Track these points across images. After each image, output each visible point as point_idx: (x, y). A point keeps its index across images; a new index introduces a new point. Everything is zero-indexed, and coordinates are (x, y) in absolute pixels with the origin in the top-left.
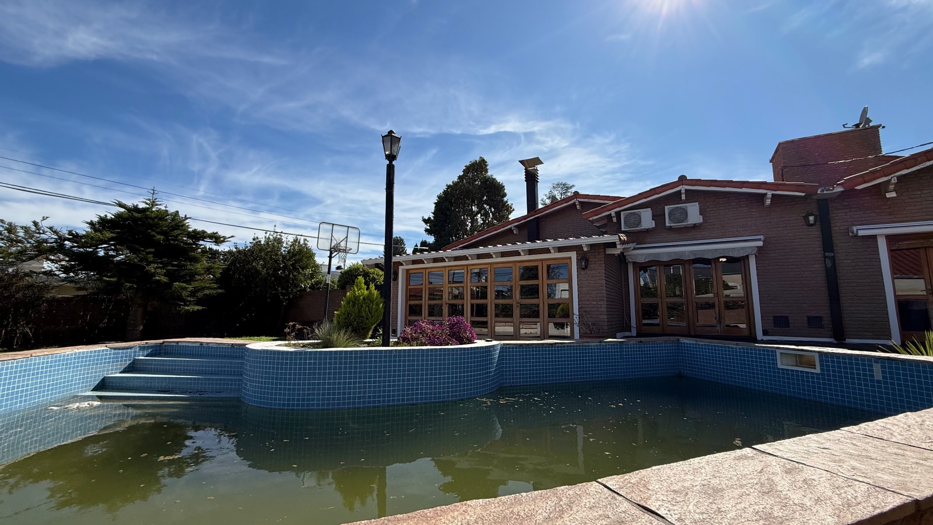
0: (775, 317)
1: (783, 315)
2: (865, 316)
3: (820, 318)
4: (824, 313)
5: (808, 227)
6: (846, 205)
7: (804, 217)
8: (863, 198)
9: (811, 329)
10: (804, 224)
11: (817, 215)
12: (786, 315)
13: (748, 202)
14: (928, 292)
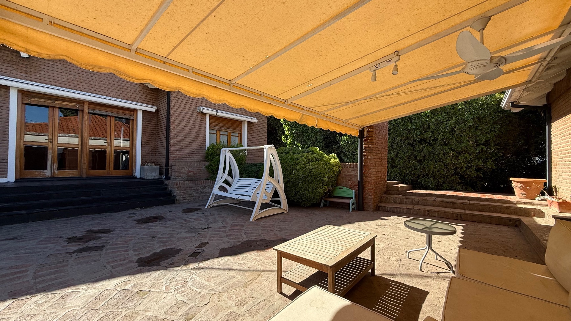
14: (50, 140)
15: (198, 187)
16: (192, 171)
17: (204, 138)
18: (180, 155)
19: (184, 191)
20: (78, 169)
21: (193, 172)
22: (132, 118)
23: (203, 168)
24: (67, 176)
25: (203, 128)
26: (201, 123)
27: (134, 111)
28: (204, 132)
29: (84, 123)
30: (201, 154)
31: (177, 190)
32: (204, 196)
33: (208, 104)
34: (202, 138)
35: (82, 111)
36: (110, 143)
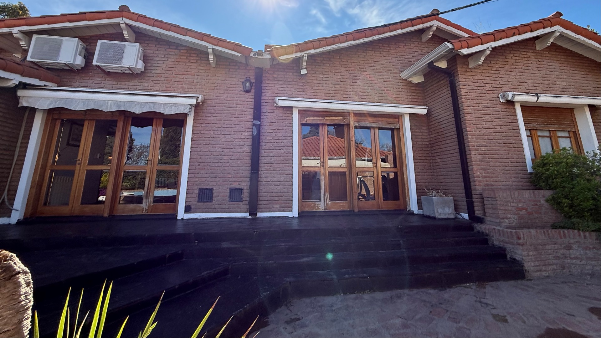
0: (201, 190)
1: (207, 187)
2: (276, 187)
3: (240, 190)
4: (244, 184)
5: (244, 93)
6: (275, 78)
7: (243, 82)
8: (287, 73)
9: (231, 203)
10: (242, 89)
11: (253, 83)
12: (211, 187)
13: (198, 58)
14: (322, 164)
15: (555, 244)
16: (523, 209)
17: (520, 146)
18: (489, 177)
19: (535, 253)
20: (348, 199)
21: (526, 210)
22: (397, 127)
23: (542, 202)
24: (339, 210)
25: (515, 128)
26: (510, 121)
27: (398, 117)
28: (516, 135)
29: (351, 139)
30: (520, 174)
31: (523, 250)
32: (572, 266)
33: (513, 87)
34: (516, 146)
35: (348, 125)
36: (376, 163)
